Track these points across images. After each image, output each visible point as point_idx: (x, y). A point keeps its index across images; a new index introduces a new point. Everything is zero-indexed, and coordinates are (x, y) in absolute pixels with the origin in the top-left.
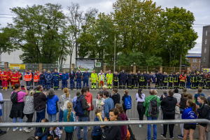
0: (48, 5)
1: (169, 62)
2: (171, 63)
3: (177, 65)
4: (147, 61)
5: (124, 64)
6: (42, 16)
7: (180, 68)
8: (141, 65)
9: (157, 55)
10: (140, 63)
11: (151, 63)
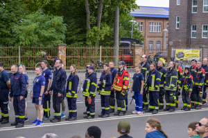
1: (85, 31)
2: (90, 33)
3: (108, 40)
4: (15, 28)
7: (117, 48)
9: (49, 10)
11: (29, 34)
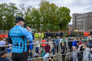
0: (10, 3)
1: (62, 28)
5: (45, 29)
6: (6, 8)
7: (66, 30)
8: (51, 29)
10: (51, 28)
11: (55, 28)
